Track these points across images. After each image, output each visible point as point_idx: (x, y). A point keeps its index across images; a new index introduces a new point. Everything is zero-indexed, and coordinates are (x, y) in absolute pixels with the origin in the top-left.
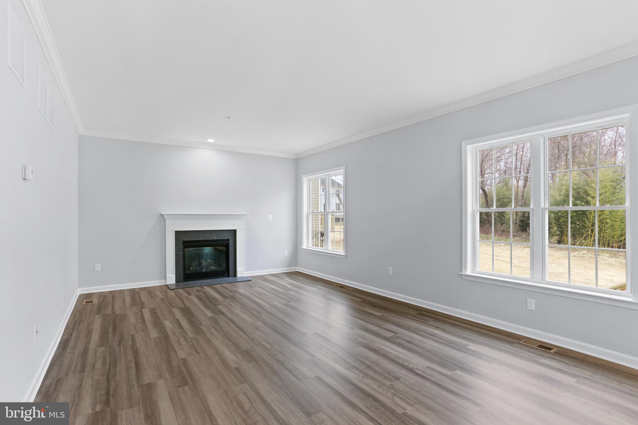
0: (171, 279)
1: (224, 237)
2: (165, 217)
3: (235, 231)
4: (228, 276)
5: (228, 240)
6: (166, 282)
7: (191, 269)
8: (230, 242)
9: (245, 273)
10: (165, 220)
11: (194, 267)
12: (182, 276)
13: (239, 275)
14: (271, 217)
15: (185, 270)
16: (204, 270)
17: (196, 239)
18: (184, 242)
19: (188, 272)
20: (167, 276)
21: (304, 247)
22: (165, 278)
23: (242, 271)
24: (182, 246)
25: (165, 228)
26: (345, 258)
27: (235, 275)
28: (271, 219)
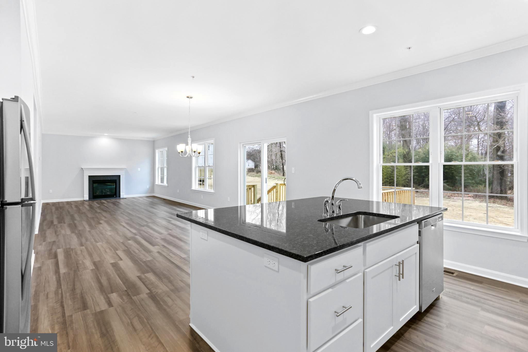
0: (86, 197)
1: (114, 179)
2: (83, 169)
3: (120, 176)
4: (116, 197)
5: (116, 180)
6: (84, 199)
7: (97, 193)
8: (117, 181)
9: (125, 196)
10: (83, 171)
11: (98, 193)
12: (92, 196)
13: (121, 197)
14: (139, 169)
15: (93, 193)
16: (103, 194)
17: (99, 179)
18: (93, 181)
19: (95, 195)
20: (84, 196)
21: (157, 183)
22: (83, 197)
23: (123, 194)
24: (92, 182)
25: (83, 174)
26: (167, 187)
27: (120, 197)
28: (140, 170)
